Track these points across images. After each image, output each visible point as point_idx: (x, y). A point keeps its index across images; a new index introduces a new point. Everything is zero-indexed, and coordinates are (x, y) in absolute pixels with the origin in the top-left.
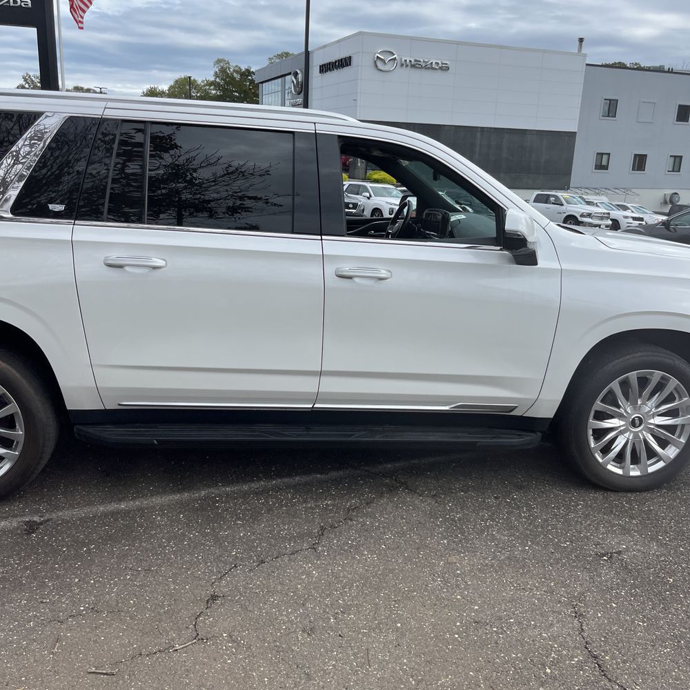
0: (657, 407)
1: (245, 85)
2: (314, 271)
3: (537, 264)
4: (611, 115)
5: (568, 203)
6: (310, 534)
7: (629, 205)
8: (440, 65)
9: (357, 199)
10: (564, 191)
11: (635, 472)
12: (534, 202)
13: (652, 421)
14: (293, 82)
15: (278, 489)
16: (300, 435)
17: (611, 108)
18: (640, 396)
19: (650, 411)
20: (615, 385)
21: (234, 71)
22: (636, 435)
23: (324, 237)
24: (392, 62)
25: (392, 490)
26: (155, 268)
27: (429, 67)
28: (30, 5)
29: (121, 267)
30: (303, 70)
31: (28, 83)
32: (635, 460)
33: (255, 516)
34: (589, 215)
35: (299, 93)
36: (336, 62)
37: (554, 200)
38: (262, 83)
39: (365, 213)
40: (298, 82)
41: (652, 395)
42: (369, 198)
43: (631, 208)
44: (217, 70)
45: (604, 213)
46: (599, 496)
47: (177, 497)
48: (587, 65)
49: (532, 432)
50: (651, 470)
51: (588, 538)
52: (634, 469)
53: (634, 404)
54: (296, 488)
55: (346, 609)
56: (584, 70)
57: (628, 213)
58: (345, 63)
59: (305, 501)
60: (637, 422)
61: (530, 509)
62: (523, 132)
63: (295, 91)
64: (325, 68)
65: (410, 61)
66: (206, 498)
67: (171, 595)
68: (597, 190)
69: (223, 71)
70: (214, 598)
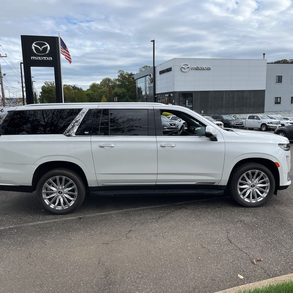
0: (259, 181)
1: (130, 80)
2: (154, 146)
3: (217, 141)
4: (280, 82)
5: (262, 118)
6: (156, 218)
7: (289, 118)
8: (207, 68)
9: (175, 122)
10: (260, 114)
11: (254, 201)
12: (248, 119)
13: (257, 185)
14: (149, 78)
15: (147, 209)
16: (152, 192)
17: (280, 79)
18: (253, 178)
19: (256, 183)
20: (244, 175)
21: (126, 74)
22: (253, 190)
23: (157, 136)
24: (188, 68)
25: (180, 208)
26: (112, 147)
27: (203, 69)
28: (52, 59)
29: (103, 147)
30: (153, 74)
31: (46, 85)
32: (253, 198)
33: (141, 215)
34: (271, 123)
35: (152, 83)
36: (166, 70)
37: (257, 118)
38: (137, 79)
39: (179, 127)
40: (151, 78)
41: (257, 177)
42: (180, 121)
43: (290, 119)
44: (119, 74)
45: (278, 122)
46: (243, 209)
47: (118, 211)
48: (267, 63)
49: (221, 190)
50: (258, 200)
51: (236, 218)
52: (253, 201)
53: (251, 180)
54: (152, 209)
55: (165, 232)
56: (266, 66)
57: (289, 121)
58: (169, 70)
59: (155, 211)
60: (253, 186)
61: (220, 212)
62: (243, 91)
63: (150, 82)
64: (161, 72)
65: (195, 67)
66: (126, 211)
67: (119, 231)
68: (276, 112)
69: (121, 74)
70: (130, 231)
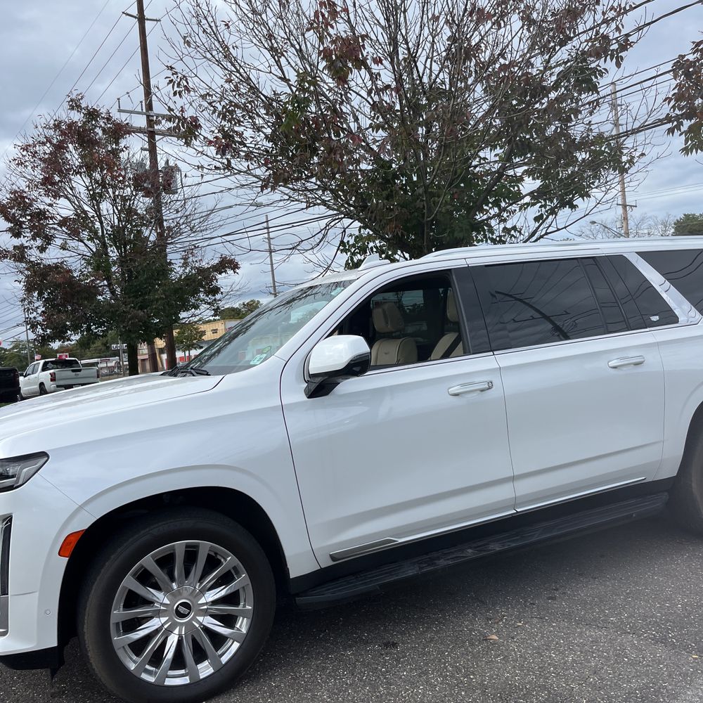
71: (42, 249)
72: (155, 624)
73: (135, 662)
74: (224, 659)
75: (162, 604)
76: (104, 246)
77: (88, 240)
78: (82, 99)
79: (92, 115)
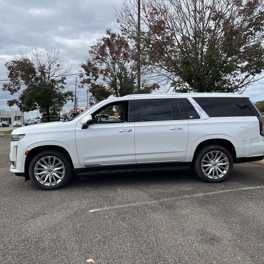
71: (95, 80)
72: (44, 172)
73: (39, 179)
74: (58, 183)
75: (45, 169)
76: (116, 79)
77: (111, 77)
78: (110, 30)
79: (114, 36)
